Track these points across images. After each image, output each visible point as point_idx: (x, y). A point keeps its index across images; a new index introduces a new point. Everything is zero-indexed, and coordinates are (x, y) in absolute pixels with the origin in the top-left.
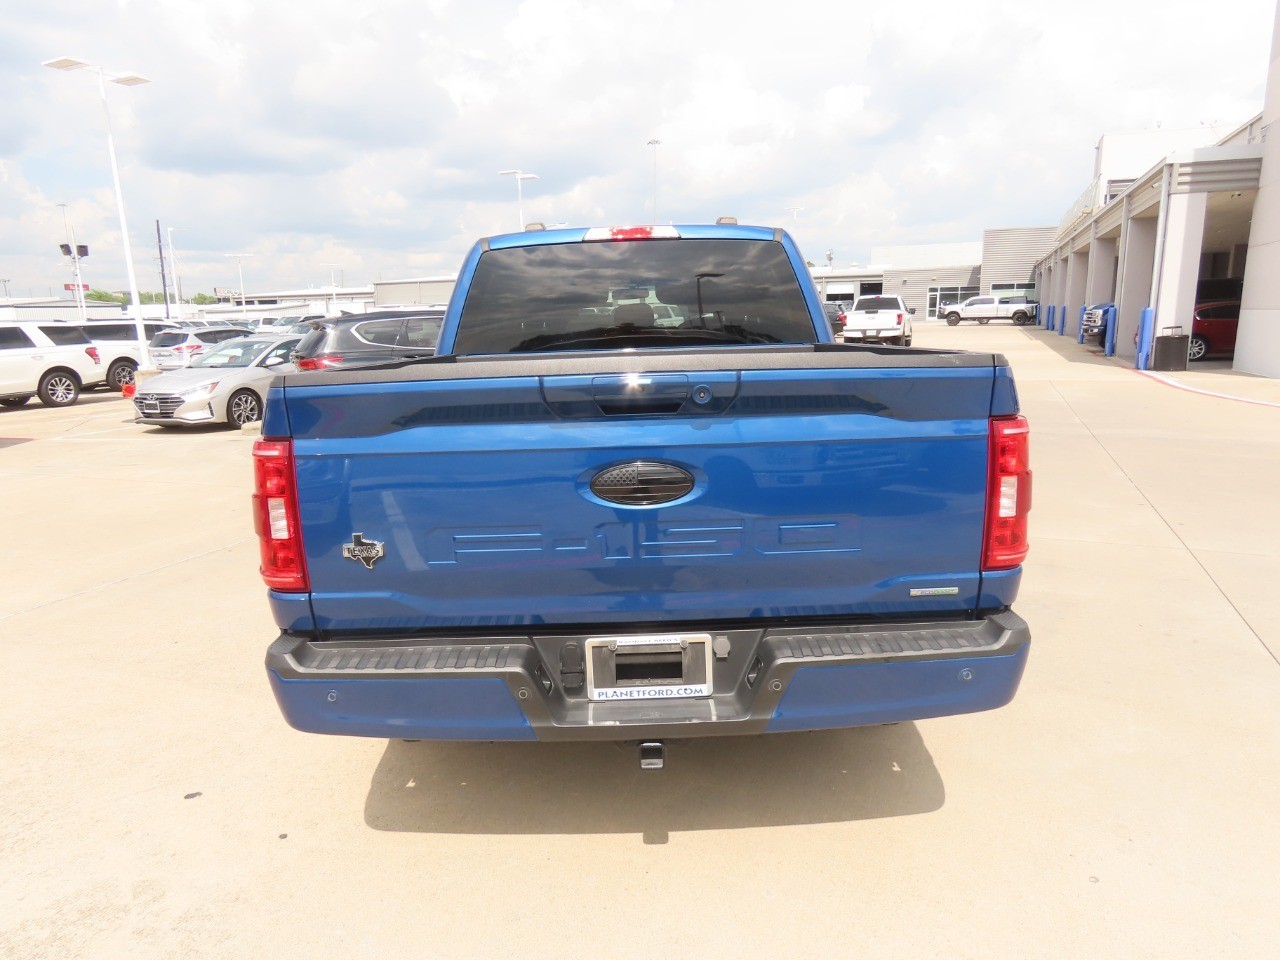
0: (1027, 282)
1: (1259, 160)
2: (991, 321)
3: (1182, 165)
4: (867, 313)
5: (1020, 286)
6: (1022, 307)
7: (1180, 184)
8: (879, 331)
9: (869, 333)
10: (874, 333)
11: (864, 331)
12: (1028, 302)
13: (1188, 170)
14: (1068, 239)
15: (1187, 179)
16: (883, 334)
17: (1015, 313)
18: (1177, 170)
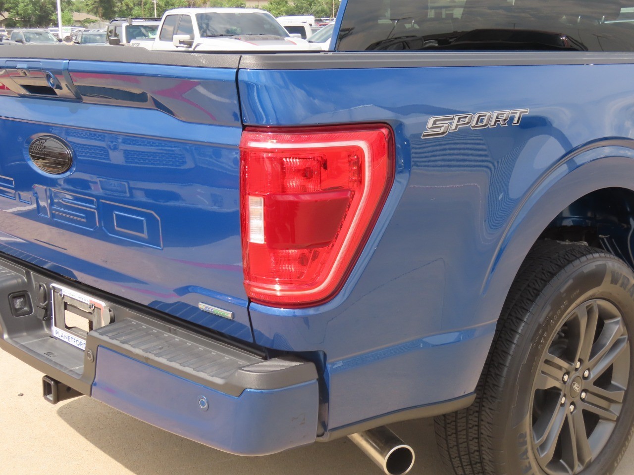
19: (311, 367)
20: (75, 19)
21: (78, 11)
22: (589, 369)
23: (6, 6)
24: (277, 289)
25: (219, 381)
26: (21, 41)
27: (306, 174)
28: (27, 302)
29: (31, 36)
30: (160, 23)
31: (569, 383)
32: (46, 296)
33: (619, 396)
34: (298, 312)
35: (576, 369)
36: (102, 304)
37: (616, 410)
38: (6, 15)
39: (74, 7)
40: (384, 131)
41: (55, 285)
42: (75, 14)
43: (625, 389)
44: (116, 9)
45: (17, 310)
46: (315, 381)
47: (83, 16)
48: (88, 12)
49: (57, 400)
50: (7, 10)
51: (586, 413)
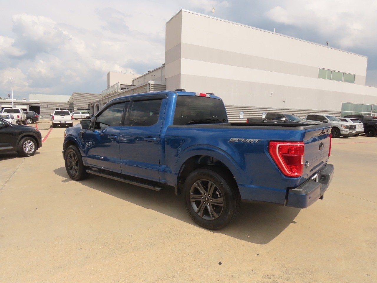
0: (87, 108)
1: (165, 85)
2: (79, 119)
3: (152, 84)
4: (61, 115)
5: (85, 109)
6: (88, 115)
7: (152, 88)
8: (66, 121)
9: (62, 122)
10: (64, 122)
11: (60, 121)
12: (89, 114)
13: (153, 85)
14: (107, 98)
15: (153, 87)
16: (67, 122)
17: (87, 117)
18: (151, 85)
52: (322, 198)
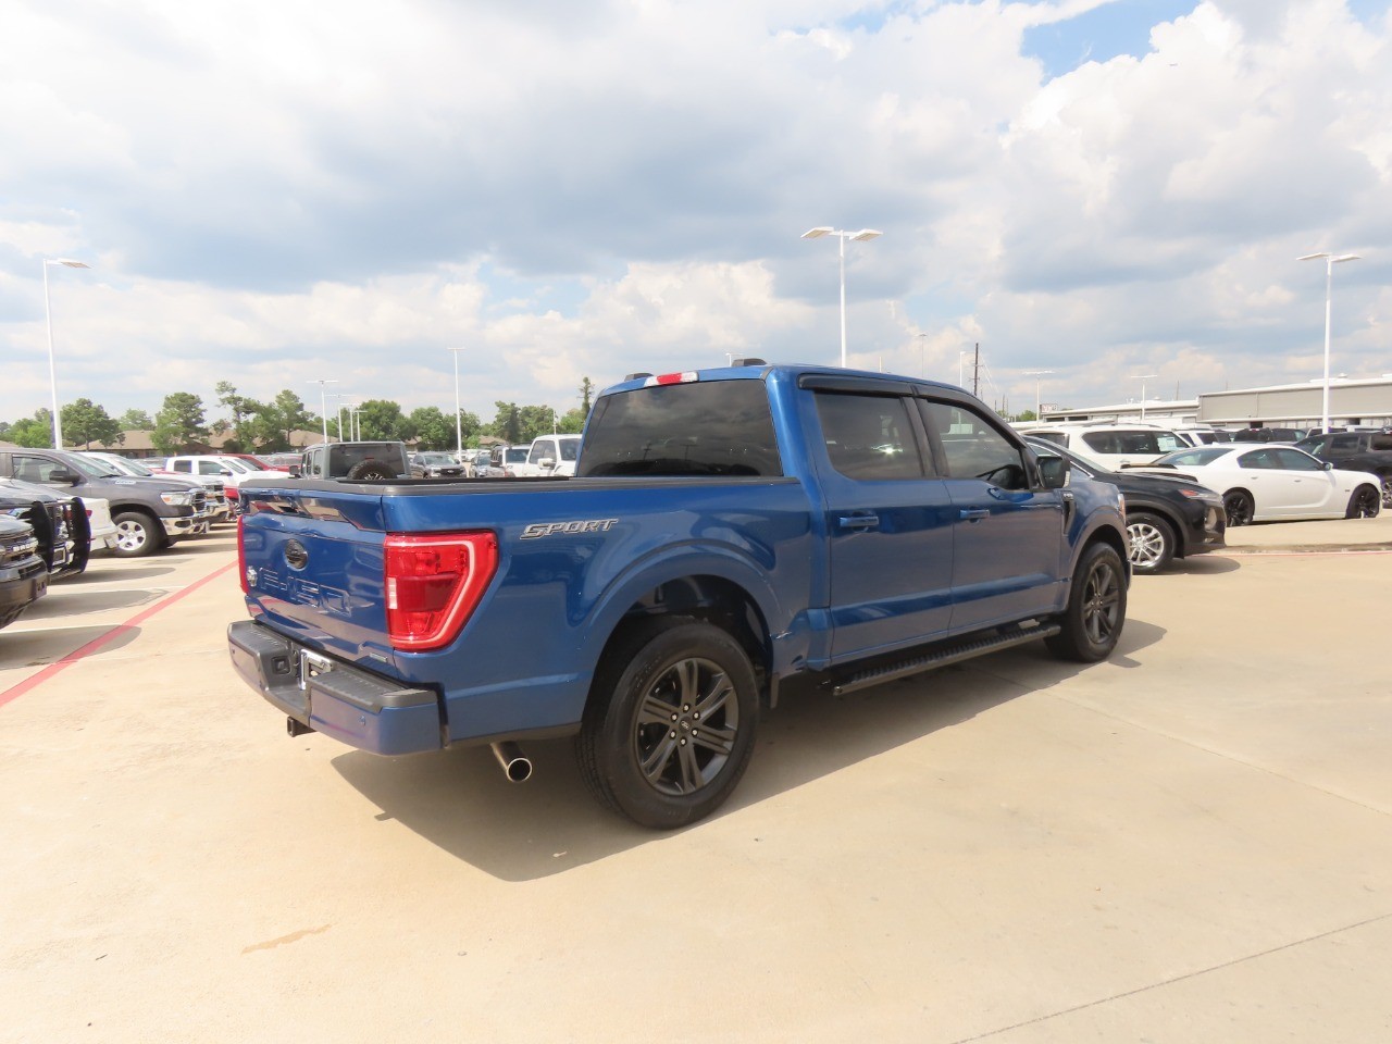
19: (433, 695)
20: (481, 442)
21: (486, 434)
22: (697, 712)
23: (420, 431)
24: (411, 640)
25: (370, 703)
26: (422, 464)
27: (428, 563)
28: (287, 665)
29: (433, 459)
30: (530, 448)
31: (678, 721)
32: (298, 659)
33: (731, 735)
34: (423, 655)
35: (685, 712)
36: (328, 661)
37: (729, 745)
38: (419, 439)
39: (481, 432)
40: (490, 536)
41: (303, 650)
42: (482, 437)
43: (735, 729)
44: (522, 433)
45: (277, 670)
46: (436, 704)
47: (491, 439)
48: (495, 436)
49: (294, 735)
50: (420, 435)
51: (697, 748)
52: (297, 728)
